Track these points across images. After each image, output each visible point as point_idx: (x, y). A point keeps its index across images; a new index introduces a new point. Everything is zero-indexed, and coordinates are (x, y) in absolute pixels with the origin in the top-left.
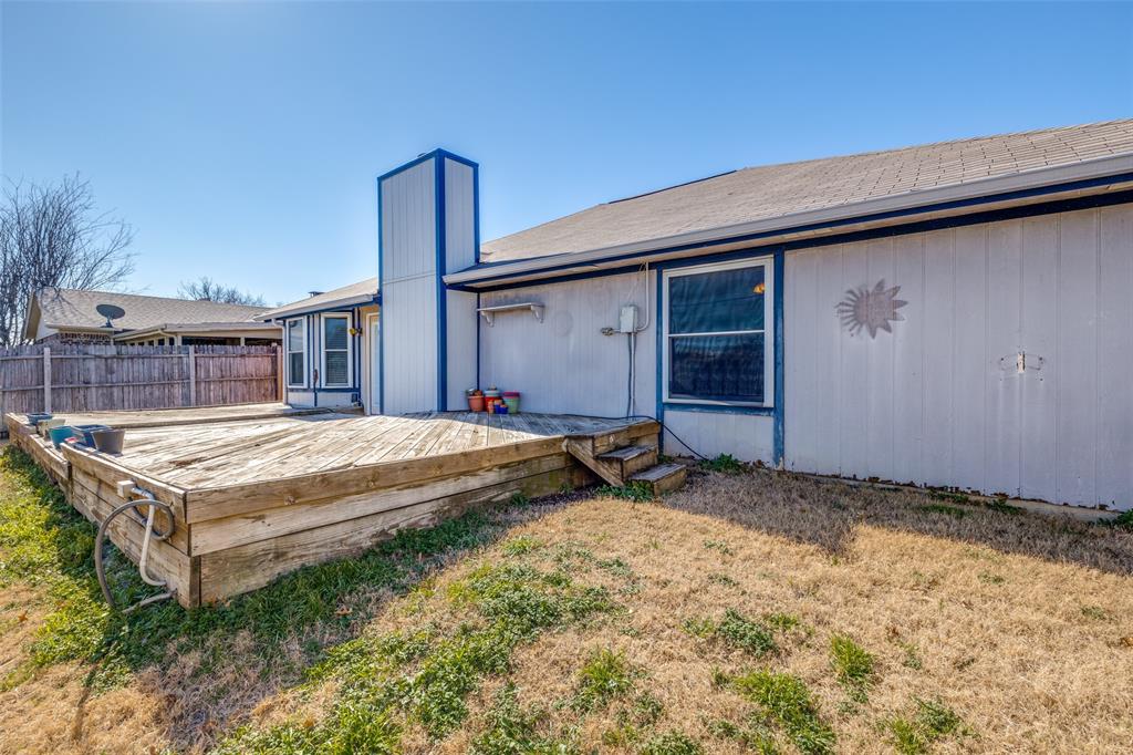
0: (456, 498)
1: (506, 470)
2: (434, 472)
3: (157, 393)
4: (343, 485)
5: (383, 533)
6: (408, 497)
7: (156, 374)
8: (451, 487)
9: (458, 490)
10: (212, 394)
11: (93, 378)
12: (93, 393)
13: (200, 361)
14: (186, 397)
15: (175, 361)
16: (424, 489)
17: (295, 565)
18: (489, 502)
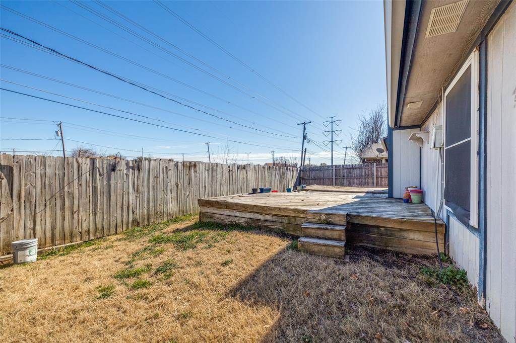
0: (254, 220)
1: (276, 217)
2: (243, 209)
3: (363, 181)
4: (221, 205)
5: (231, 222)
6: (238, 214)
7: (363, 174)
8: (252, 216)
9: (254, 218)
10: (383, 182)
11: (345, 175)
12: (346, 180)
13: (379, 169)
14: (373, 183)
15: (370, 169)
16: (243, 213)
17: (213, 221)
18: (267, 226)
